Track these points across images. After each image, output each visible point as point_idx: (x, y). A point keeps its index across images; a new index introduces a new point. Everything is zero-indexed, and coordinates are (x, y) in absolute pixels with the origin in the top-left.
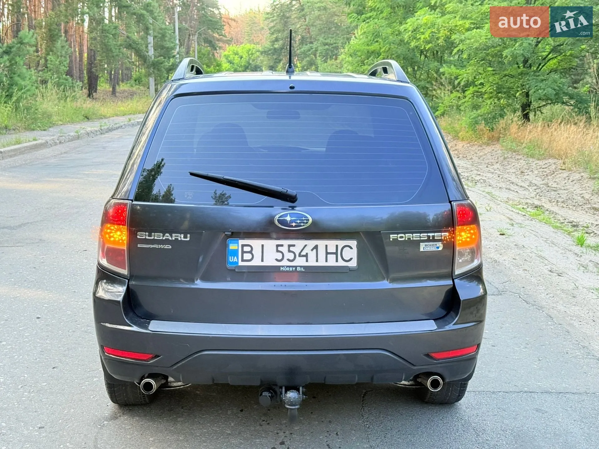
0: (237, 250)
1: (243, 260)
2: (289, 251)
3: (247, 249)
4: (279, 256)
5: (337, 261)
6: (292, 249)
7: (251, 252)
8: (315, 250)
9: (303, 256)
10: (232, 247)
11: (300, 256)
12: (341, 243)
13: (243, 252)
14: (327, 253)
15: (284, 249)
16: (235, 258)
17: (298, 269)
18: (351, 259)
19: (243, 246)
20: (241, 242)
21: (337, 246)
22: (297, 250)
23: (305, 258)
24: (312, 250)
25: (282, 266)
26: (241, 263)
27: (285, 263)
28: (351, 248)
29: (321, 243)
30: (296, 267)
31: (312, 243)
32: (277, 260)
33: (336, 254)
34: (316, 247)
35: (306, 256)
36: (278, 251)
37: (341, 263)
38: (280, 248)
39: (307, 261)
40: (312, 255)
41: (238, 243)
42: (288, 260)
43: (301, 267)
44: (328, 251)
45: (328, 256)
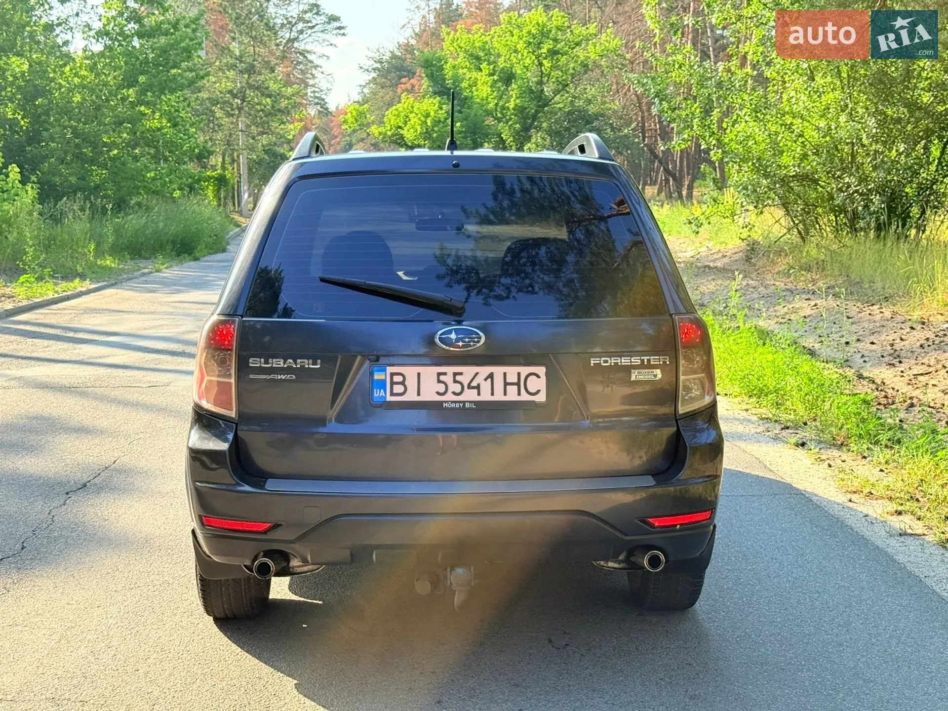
0: (385, 380)
1: (392, 394)
2: (455, 381)
3: (398, 379)
4: (442, 388)
5: (519, 394)
6: (458, 378)
7: (403, 383)
8: (489, 380)
9: (473, 388)
10: (378, 376)
11: (469, 387)
12: (525, 370)
13: (393, 383)
14: (506, 384)
15: (448, 379)
16: (382, 391)
17: (467, 405)
18: (538, 391)
19: (392, 375)
20: (390, 370)
21: (519, 374)
22: (465, 380)
23: (476, 391)
24: (486, 380)
25: (446, 402)
26: (389, 398)
27: (449, 397)
28: (538, 376)
29: (498, 371)
30: (464, 402)
31: (485, 370)
32: (438, 393)
33: (518, 384)
34: (491, 376)
35: (478, 387)
36: (439, 381)
37: (525, 397)
38: (442, 378)
39: (479, 394)
40: (486, 386)
41: (385, 371)
42: (454, 393)
43: (470, 402)
44: (508, 381)
45: (508, 387)
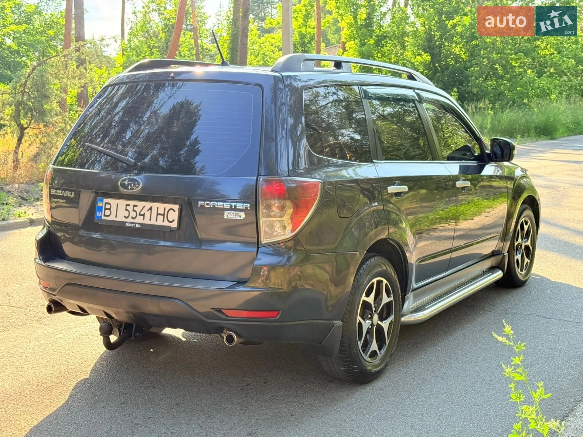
0: (102, 207)
1: (105, 215)
2: (134, 210)
3: (108, 206)
4: (126, 214)
5: (163, 221)
6: (135, 208)
7: (110, 209)
8: (150, 211)
9: (142, 215)
10: (100, 204)
11: (140, 215)
12: (168, 206)
13: (106, 209)
14: (158, 214)
15: (130, 208)
16: (101, 213)
17: (137, 226)
18: (174, 220)
19: (106, 203)
20: (106, 200)
21: (165, 208)
22: (138, 209)
23: (143, 217)
24: (148, 210)
25: (127, 222)
26: (104, 218)
27: (130, 220)
28: (174, 211)
29: (155, 205)
30: (135, 223)
31: (148, 205)
32: (125, 217)
33: (163, 215)
34: (151, 209)
35: (143, 215)
36: (126, 210)
37: (166, 223)
38: (128, 207)
39: (144, 219)
40: (147, 215)
41: (103, 201)
42: (132, 217)
43: (139, 224)
44: (159, 213)
45: (158, 216)
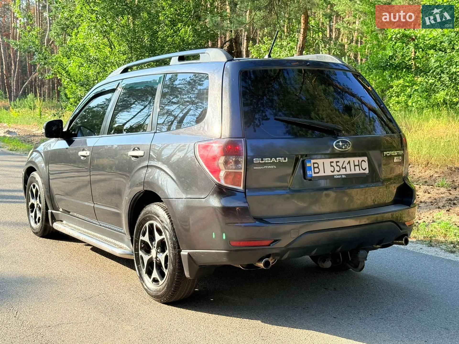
0: (311, 167)
1: (315, 173)
2: (337, 166)
3: (316, 165)
4: (332, 169)
5: (360, 170)
6: (338, 164)
7: (318, 167)
10: (308, 164)
11: (343, 168)
12: (361, 159)
13: (314, 168)
14: (355, 166)
15: (334, 164)
16: (310, 172)
17: (343, 176)
18: (366, 168)
19: (314, 163)
20: (313, 161)
21: (359, 161)
22: (340, 164)
24: (348, 164)
25: (335, 175)
26: (314, 175)
27: (336, 173)
28: (365, 162)
29: (351, 159)
31: (347, 160)
32: (331, 171)
33: (359, 165)
34: (349, 162)
35: (345, 168)
36: (331, 166)
37: (362, 171)
38: (332, 164)
39: (346, 171)
40: (348, 167)
41: (310, 162)
42: (337, 171)
43: (344, 175)
44: (355, 164)
